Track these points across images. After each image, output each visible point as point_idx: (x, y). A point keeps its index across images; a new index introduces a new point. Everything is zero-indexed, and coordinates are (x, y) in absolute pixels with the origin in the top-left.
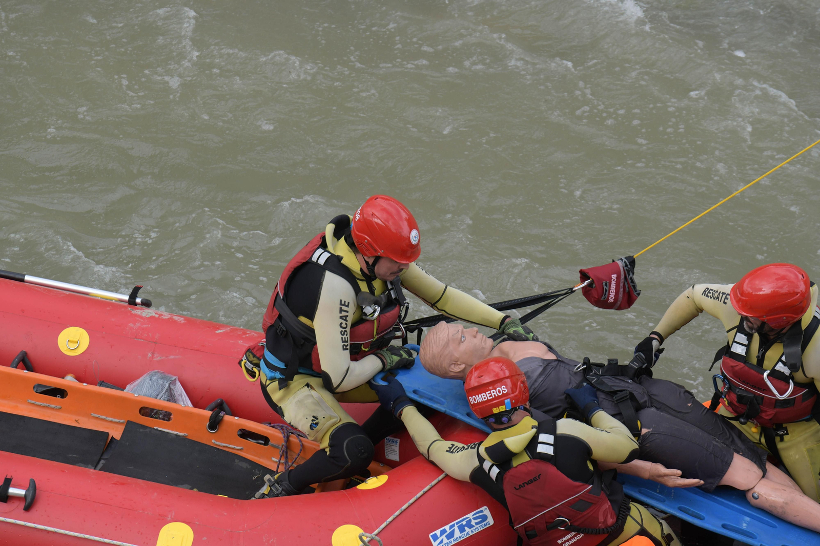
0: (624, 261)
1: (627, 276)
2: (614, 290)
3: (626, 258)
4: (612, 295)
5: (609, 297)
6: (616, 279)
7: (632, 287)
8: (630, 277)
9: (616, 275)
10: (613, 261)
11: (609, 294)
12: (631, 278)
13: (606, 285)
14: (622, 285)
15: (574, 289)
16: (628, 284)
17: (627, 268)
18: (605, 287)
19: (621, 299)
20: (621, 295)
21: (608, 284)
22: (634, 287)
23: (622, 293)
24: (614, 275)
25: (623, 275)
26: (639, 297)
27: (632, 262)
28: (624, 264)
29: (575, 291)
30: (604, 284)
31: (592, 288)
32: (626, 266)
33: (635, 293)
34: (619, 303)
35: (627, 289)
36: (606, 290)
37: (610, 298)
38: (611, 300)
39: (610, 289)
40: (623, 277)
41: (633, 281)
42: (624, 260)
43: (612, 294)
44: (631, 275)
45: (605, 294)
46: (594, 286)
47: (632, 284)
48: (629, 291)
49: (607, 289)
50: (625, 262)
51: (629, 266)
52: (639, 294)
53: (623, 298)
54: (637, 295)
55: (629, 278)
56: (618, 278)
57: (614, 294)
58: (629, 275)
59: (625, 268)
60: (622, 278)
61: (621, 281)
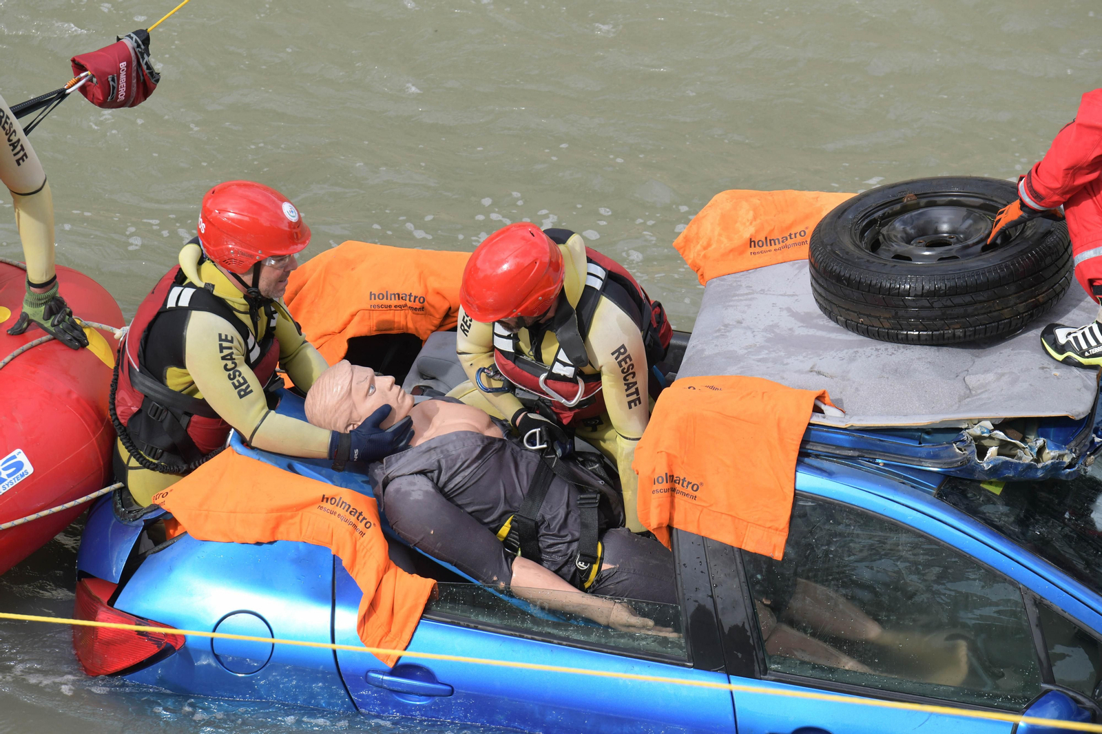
0: (134, 39)
1: (141, 60)
2: (125, 84)
3: (136, 33)
4: (122, 91)
5: (118, 94)
6: (125, 69)
7: (149, 75)
8: (145, 61)
9: (125, 63)
10: (119, 39)
11: (118, 91)
12: (146, 63)
13: (113, 80)
14: (134, 74)
15: (68, 91)
16: (142, 70)
17: (140, 50)
18: (111, 83)
19: (134, 93)
20: (134, 89)
21: (116, 78)
22: (152, 73)
23: (135, 85)
24: (122, 64)
25: (136, 61)
26: (158, 85)
27: (144, 39)
28: (136, 45)
29: (69, 94)
30: (110, 79)
31: (92, 82)
32: (139, 46)
33: (153, 81)
34: (132, 100)
35: (142, 78)
36: (114, 87)
37: (119, 97)
38: (121, 96)
39: (118, 84)
40: (134, 64)
41: (149, 67)
42: (135, 37)
43: (122, 89)
44: (146, 58)
45: (113, 93)
46: (95, 80)
47: (147, 71)
48: (144, 80)
49: (115, 85)
50: (136, 41)
51: (143, 47)
52: (157, 81)
53: (138, 92)
54: (155, 82)
55: (143, 64)
56: (129, 66)
57: (125, 88)
58: (143, 58)
59: (137, 50)
60: (133, 66)
61: (133, 70)
